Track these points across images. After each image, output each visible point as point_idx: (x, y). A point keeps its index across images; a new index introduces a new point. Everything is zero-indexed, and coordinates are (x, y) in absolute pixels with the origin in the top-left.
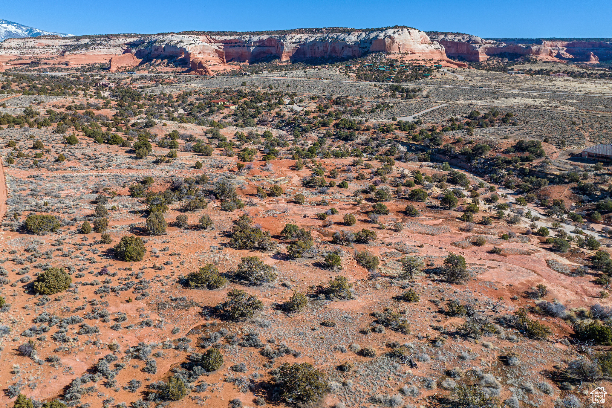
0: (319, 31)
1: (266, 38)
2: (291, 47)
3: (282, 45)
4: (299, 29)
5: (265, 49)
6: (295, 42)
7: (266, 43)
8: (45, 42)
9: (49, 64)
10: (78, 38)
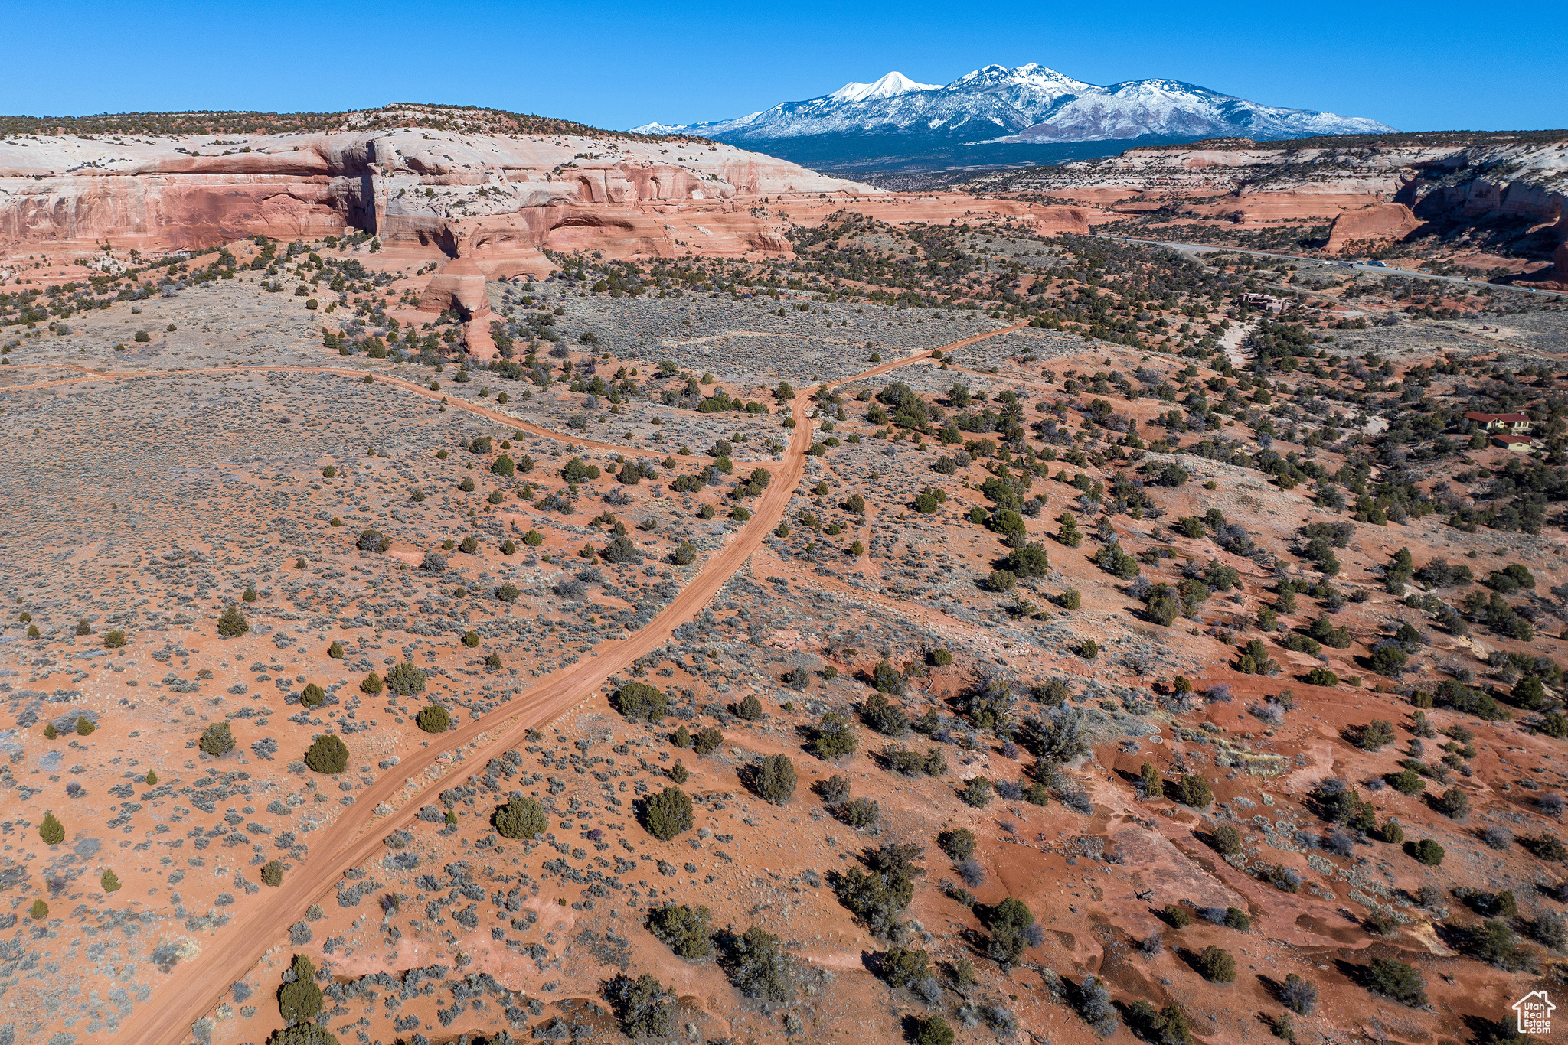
8: (1207, 156)
9: (1197, 216)
10: (1293, 146)
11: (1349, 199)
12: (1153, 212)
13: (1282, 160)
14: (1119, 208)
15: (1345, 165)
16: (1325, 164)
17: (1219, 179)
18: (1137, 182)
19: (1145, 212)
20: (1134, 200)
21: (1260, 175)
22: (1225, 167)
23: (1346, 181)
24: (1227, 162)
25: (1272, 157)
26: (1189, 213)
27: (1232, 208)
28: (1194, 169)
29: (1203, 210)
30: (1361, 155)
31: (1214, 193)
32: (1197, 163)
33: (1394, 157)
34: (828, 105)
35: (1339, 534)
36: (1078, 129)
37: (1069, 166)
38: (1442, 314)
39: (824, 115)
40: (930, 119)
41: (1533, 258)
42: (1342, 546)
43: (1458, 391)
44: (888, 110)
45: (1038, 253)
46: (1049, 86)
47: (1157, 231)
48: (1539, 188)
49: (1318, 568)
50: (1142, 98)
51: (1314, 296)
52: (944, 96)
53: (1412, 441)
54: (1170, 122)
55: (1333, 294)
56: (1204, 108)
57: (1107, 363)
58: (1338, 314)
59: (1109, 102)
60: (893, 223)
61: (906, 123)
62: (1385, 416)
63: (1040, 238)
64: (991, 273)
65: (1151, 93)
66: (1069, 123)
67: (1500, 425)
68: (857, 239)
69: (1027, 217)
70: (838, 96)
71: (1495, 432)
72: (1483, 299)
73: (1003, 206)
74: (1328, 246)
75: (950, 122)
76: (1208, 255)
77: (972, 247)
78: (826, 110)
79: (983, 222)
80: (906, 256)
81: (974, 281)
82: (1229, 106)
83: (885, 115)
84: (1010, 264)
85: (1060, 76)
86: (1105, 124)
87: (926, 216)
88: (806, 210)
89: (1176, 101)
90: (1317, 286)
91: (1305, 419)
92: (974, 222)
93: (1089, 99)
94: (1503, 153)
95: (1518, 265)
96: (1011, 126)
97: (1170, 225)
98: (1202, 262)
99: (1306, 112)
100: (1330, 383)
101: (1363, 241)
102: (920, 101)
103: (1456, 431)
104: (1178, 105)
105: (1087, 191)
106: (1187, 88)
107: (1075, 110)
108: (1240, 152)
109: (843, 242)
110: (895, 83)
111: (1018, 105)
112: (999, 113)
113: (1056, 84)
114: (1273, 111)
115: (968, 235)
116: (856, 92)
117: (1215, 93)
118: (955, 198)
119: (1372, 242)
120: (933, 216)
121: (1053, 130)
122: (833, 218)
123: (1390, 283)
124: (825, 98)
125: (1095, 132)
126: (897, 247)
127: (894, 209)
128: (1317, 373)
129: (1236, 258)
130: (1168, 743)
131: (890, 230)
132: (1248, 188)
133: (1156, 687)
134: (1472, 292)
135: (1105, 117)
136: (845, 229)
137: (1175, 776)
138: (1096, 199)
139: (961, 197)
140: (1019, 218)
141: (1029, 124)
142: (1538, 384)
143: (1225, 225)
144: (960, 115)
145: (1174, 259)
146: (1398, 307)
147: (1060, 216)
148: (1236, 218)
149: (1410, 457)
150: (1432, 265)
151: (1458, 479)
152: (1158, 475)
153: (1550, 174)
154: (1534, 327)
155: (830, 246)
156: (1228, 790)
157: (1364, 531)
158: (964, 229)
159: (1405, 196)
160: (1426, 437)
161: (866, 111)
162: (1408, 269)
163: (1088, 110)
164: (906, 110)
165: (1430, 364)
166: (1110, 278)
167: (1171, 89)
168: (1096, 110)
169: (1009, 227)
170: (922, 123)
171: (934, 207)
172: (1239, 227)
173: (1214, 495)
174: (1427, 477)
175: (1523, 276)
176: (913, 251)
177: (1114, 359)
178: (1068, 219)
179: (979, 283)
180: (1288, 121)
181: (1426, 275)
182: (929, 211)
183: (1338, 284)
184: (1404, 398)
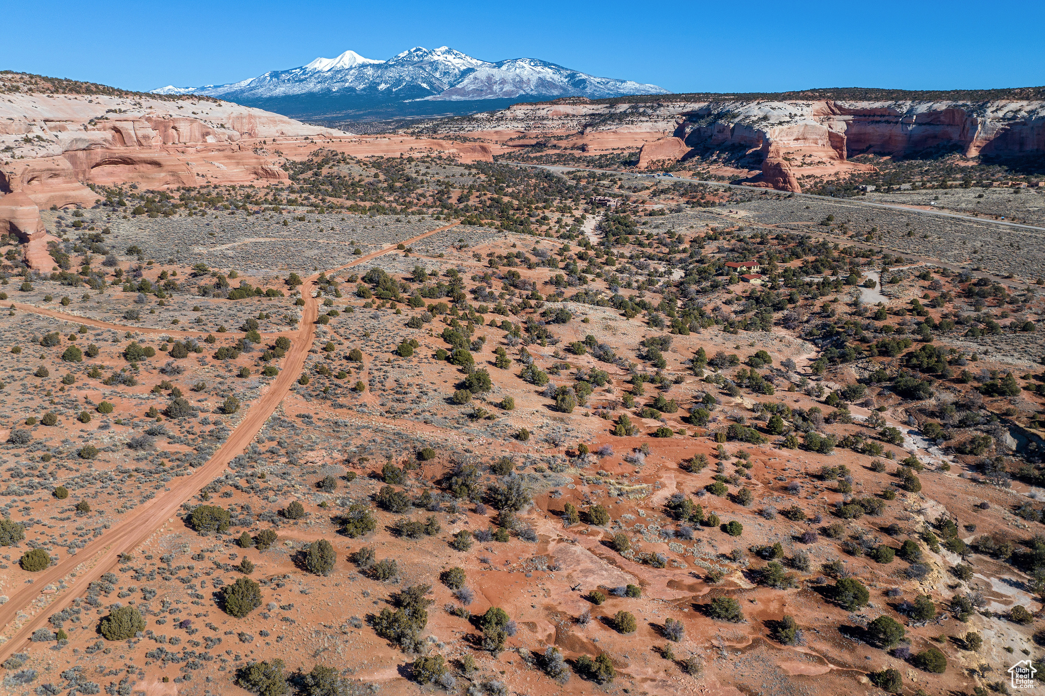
1: (944, 108)
2: (993, 129)
3: (974, 125)
5: (938, 130)
6: (1004, 119)
7: (942, 118)
8: (563, 109)
9: (559, 148)
10: (613, 102)
11: (648, 135)
12: (533, 146)
13: (607, 111)
14: (511, 143)
15: (644, 114)
16: (632, 113)
17: (571, 124)
18: (520, 126)
19: (527, 146)
20: (519, 138)
21: (595, 121)
22: (574, 116)
23: (645, 124)
24: (575, 113)
25: (601, 109)
26: (555, 146)
27: (580, 142)
28: (555, 117)
29: (563, 144)
30: (652, 107)
31: (568, 133)
32: (556, 113)
33: (671, 108)
34: (304, 74)
35: (664, 343)
36: (479, 91)
37: (476, 116)
38: (707, 204)
39: (301, 81)
40: (379, 84)
41: (751, 169)
42: (666, 350)
43: (720, 250)
44: (348, 77)
45: (462, 175)
46: (457, 63)
47: (536, 158)
48: (749, 127)
49: (654, 365)
50: (518, 71)
51: (634, 196)
52: (386, 68)
53: (698, 282)
54: (537, 87)
55: (645, 194)
56: (557, 77)
57: (514, 246)
58: (649, 207)
59: (498, 74)
60: (360, 156)
61: (362, 86)
62: (682, 268)
63: (462, 165)
64: (432, 189)
65: (523, 67)
66: (472, 87)
67: (744, 269)
68: (335, 168)
69: (452, 151)
70: (310, 67)
71: (742, 273)
72: (727, 194)
73: (435, 144)
74: (639, 165)
75: (393, 86)
76: (569, 173)
77: (417, 172)
78: (304, 77)
79: (422, 154)
80: (371, 180)
81: (421, 195)
82: (572, 76)
83: (346, 81)
84: (444, 183)
85: (463, 56)
86: (496, 88)
87: (383, 151)
88: (295, 149)
89: (539, 72)
90: (635, 190)
91: (637, 273)
92: (416, 155)
93: (484, 72)
94: (729, 106)
95: (744, 173)
96: (434, 89)
97: (544, 154)
98: (565, 177)
99: (618, 80)
100: (649, 250)
101: (659, 161)
102: (370, 71)
103: (722, 274)
104: (541, 75)
105: (489, 133)
106: (545, 64)
107: (476, 78)
108: (582, 106)
109: (325, 171)
110: (350, 59)
111: (437, 75)
112: (425, 80)
113: (461, 61)
114: (599, 80)
115: (413, 163)
116: (323, 64)
117: (563, 68)
118: (401, 138)
119: (664, 161)
120: (387, 151)
121: (462, 92)
122: (316, 154)
123: (676, 186)
124: (301, 68)
125: (490, 93)
126: (364, 173)
127: (359, 147)
128: (641, 244)
129: (586, 174)
130: (579, 488)
131: (358, 162)
132: (589, 129)
133: (568, 453)
134: (722, 190)
135: (495, 83)
136: (326, 161)
137: (585, 508)
138: (495, 138)
139: (405, 138)
140: (446, 152)
141: (446, 87)
142: (761, 243)
143: (577, 153)
144: (398, 81)
145: (548, 176)
146: (682, 200)
147: (473, 150)
148: (583, 148)
149: (698, 292)
150: (698, 174)
151: (725, 303)
152: (554, 316)
153: (755, 119)
154: (756, 210)
155: (316, 174)
156: (618, 511)
157: (678, 340)
158: (410, 160)
159: (679, 133)
160: (706, 279)
161: (332, 78)
162: (685, 177)
163: (484, 78)
164: (360, 78)
165: (703, 235)
166: (510, 190)
167: (536, 65)
168: (489, 78)
169: (440, 158)
170: (373, 86)
171: (387, 145)
172: (586, 154)
173: (588, 326)
174: (710, 302)
175: (747, 180)
176: (376, 176)
177: (518, 243)
178: (479, 152)
179: (425, 197)
180: (608, 86)
181: (696, 181)
182: (384, 147)
183: (647, 188)
184: (691, 257)
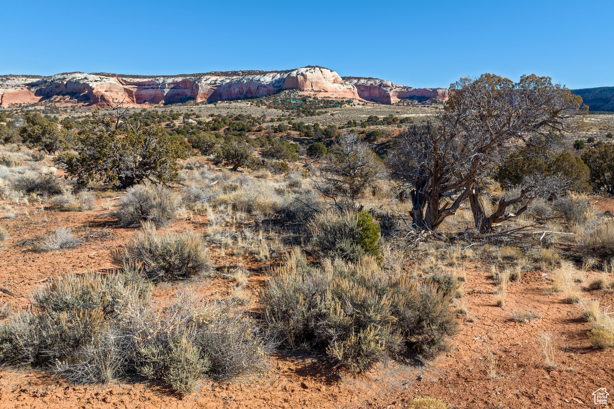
0: (235, 73)
1: (180, 80)
2: (206, 89)
3: (197, 87)
4: (215, 72)
5: (180, 91)
6: (211, 84)
7: (181, 85)
